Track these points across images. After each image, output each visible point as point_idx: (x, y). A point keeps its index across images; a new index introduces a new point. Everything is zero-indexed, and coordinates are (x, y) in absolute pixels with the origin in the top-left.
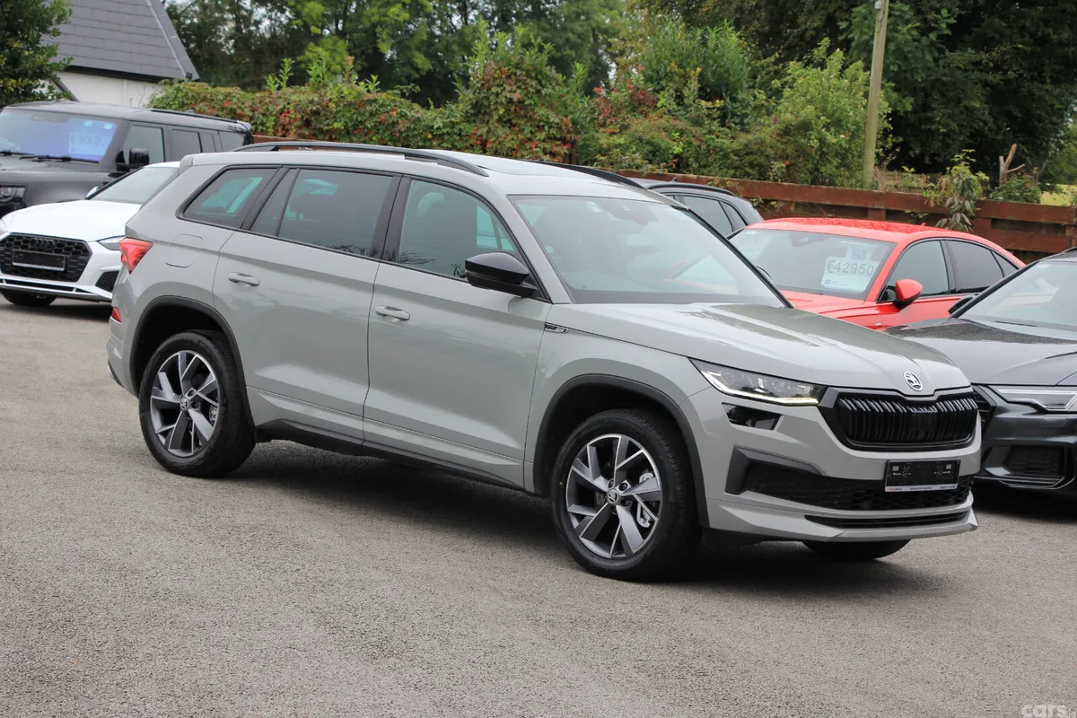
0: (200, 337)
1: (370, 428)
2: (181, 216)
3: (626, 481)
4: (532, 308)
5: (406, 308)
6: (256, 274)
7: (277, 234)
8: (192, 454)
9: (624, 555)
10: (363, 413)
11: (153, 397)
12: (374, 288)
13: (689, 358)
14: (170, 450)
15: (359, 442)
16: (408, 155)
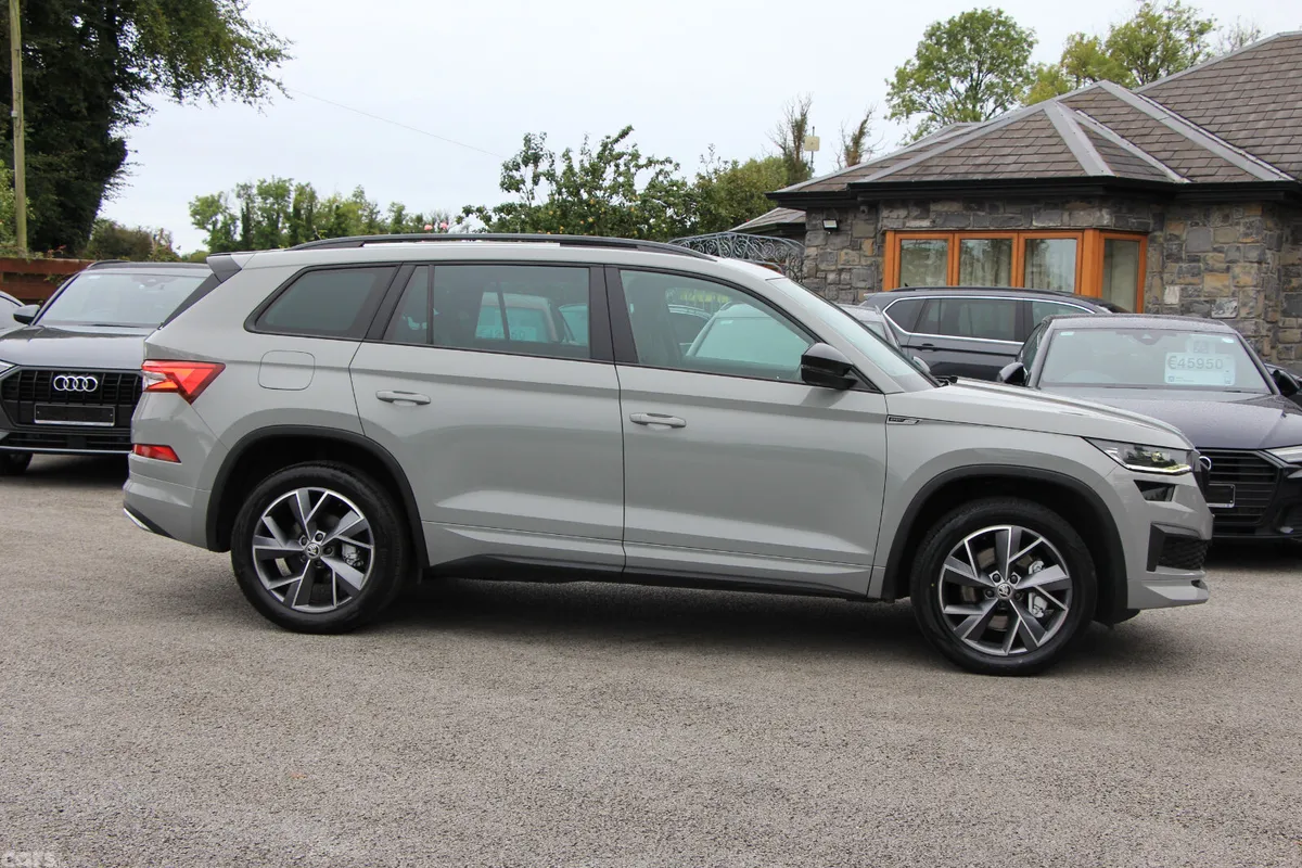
0: (332, 471)
1: (633, 552)
2: (253, 328)
3: (1014, 573)
4: (853, 400)
5: (678, 414)
6: (422, 391)
7: (430, 341)
8: (334, 607)
9: (1024, 650)
10: (623, 536)
11: (255, 547)
12: (620, 394)
13: (1083, 438)
14: (293, 606)
15: (620, 570)
16: (564, 243)
